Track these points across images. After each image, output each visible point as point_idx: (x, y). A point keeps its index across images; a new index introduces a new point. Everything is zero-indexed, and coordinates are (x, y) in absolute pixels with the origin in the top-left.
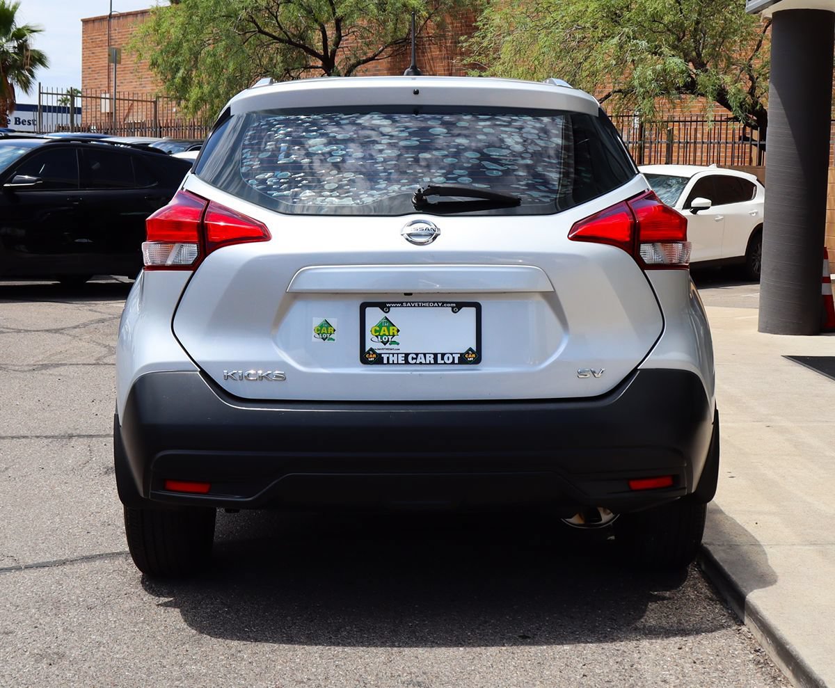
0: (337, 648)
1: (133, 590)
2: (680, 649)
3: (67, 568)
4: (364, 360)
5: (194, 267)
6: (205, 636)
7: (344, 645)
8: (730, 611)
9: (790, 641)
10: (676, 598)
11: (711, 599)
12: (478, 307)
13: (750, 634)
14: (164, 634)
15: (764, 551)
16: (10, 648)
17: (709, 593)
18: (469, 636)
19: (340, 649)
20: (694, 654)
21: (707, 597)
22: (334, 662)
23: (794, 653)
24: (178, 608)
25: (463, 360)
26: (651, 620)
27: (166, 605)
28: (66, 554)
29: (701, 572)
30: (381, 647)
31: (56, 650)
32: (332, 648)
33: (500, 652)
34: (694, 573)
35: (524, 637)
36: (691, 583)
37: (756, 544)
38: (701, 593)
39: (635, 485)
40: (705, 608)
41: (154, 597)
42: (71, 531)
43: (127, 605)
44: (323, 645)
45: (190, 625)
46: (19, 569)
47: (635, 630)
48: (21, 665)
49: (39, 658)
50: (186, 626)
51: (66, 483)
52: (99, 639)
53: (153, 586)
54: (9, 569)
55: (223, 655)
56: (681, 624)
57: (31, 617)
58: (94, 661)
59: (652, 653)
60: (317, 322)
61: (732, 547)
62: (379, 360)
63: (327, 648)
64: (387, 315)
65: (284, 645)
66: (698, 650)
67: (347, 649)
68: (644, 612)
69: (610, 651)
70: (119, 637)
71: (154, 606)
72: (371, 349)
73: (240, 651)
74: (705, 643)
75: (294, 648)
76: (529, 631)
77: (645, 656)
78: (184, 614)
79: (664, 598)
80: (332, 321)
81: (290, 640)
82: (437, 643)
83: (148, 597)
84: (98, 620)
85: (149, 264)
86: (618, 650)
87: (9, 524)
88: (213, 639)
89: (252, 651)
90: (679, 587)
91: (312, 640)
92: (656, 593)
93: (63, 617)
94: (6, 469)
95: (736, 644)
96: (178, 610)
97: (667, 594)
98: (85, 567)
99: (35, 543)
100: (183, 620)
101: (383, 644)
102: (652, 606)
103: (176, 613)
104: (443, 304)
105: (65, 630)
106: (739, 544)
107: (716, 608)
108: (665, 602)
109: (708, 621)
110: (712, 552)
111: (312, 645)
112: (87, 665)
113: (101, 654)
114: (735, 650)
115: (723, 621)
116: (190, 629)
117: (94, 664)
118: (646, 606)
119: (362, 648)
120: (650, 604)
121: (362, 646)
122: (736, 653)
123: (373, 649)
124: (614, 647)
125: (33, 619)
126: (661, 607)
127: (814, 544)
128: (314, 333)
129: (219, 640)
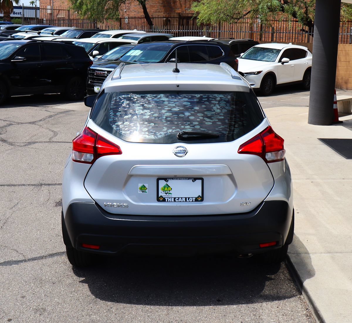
0: (148, 306)
1: (69, 273)
2: (278, 307)
3: (44, 261)
4: (158, 200)
5: (92, 163)
6: (98, 299)
7: (151, 305)
8: (297, 287)
9: (319, 310)
10: (276, 279)
11: (290, 280)
12: (202, 180)
13: (304, 300)
14: (83, 298)
15: (310, 257)
16: (25, 305)
17: (289, 277)
18: (198, 300)
19: (149, 307)
20: (283, 310)
21: (288, 279)
22: (147, 314)
23: (321, 316)
24: (87, 283)
25: (196, 200)
26: (267, 291)
27: (82, 282)
28: (43, 253)
29: (286, 264)
30: (165, 306)
31: (42, 307)
32: (146, 306)
33: (210, 309)
34: (283, 265)
35: (219, 301)
36: (282, 271)
37: (307, 253)
38: (286, 276)
39: (262, 246)
40: (287, 285)
41: (77, 277)
42: (44, 239)
43: (68, 282)
44: (143, 305)
45: (92, 293)
46: (25, 261)
47: (261, 297)
48: (29, 315)
49: (36, 311)
50: (90, 294)
51: (41, 212)
52: (58, 301)
53: (77, 271)
54: (21, 261)
55: (105, 310)
56: (278, 293)
57: (32, 288)
58: (57, 313)
59: (267, 310)
60: (140, 185)
61: (298, 254)
62: (164, 200)
63: (144, 306)
64: (167, 183)
65: (128, 304)
66: (284, 308)
67: (152, 307)
68: (264, 286)
69: (251, 308)
70: (66, 300)
71: (78, 282)
72: (161, 196)
73: (111, 308)
74: (287, 304)
75: (132, 306)
76: (220, 297)
77: (264, 311)
78: (89, 287)
79: (271, 279)
80: (146, 185)
81: (130, 302)
82: (186, 304)
83: (75, 277)
84: (57, 290)
86: (254, 308)
87: (20, 235)
88: (101, 301)
89: (116, 308)
90: (277, 273)
91: (138, 302)
92: (268, 276)
93: (44, 288)
94: (18, 203)
95: (299, 305)
96: (87, 285)
97: (273, 277)
98: (50, 260)
99: (31, 246)
100: (89, 290)
101: (165, 305)
102: (267, 283)
103: (86, 286)
104: (189, 178)
105: (45, 295)
106: (300, 252)
107: (291, 285)
108: (272, 281)
109: (288, 292)
110: (290, 257)
111: (138, 305)
112: (54, 315)
113: (59, 309)
114: (298, 308)
115: (294, 293)
116: (92, 295)
117: (57, 314)
118: (265, 284)
119: (157, 306)
120: (266, 282)
121: (158, 305)
122: (299, 310)
123: (161, 307)
124: (253, 306)
125: (32, 289)
126: (270, 284)
128: (139, 190)
129: (104, 301)
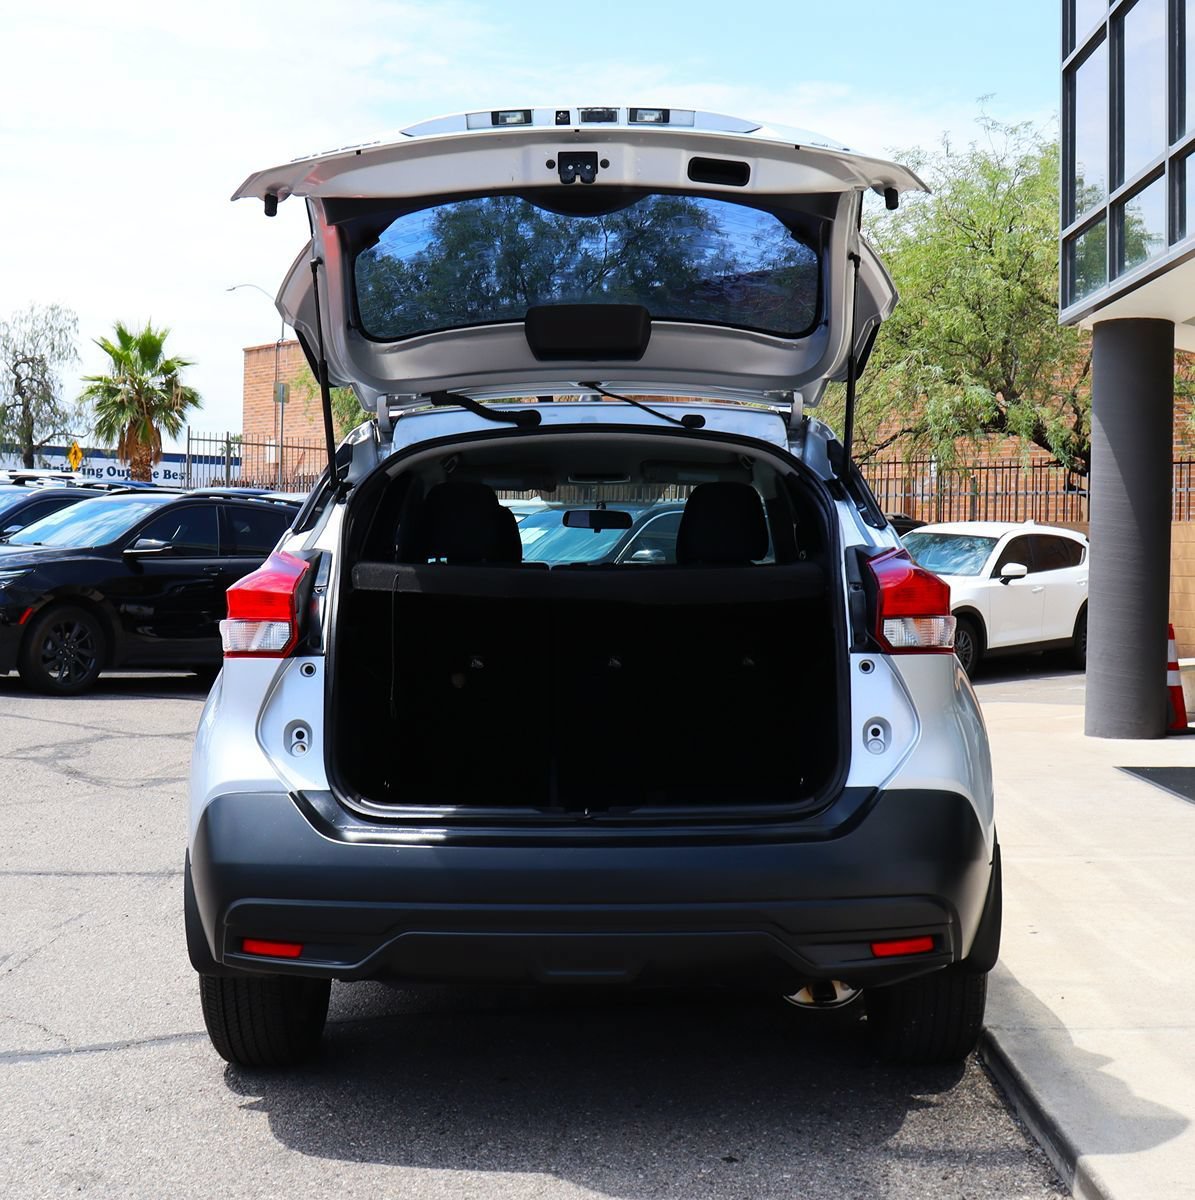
0: (470, 1173)
1: (211, 1085)
2: (945, 1178)
3: (130, 1054)
6: (295, 1152)
7: (481, 1169)
8: (1019, 1124)
9: (1097, 1171)
10: (946, 1104)
11: (995, 1106)
13: (1045, 1158)
14: (241, 1148)
15: (1070, 1037)
16: (32, 1164)
17: (992, 1098)
18: (654, 1158)
19: (474, 1174)
20: (965, 1187)
21: (989, 1103)
22: (464, 1193)
23: (1102, 1190)
24: (266, 1111)
26: (909, 1136)
27: (251, 1107)
28: (135, 1034)
29: (983, 1066)
30: (531, 1172)
31: (91, 1169)
32: (465, 1172)
33: (693, 1181)
34: (973, 1067)
36: (969, 1083)
37: (1060, 1027)
38: (982, 1097)
39: (879, 949)
40: (985, 1119)
41: (236, 1095)
42: (146, 1001)
43: (199, 1107)
44: (453, 1168)
45: (278, 1136)
46: (67, 1052)
47: (885, 1150)
48: (40, 1189)
49: (66, 1179)
50: (272, 1138)
51: (153, 936)
52: (152, 1153)
53: (240, 1079)
54: (54, 1053)
55: (314, 1180)
56: (950, 1142)
57: (69, 1121)
58: (140, 1186)
59: (904, 1185)
61: (1028, 1031)
63: (458, 1172)
65: (399, 1167)
66: (970, 1182)
67: (485, 1175)
68: (900, 1124)
69: (846, 1181)
70: (179, 1152)
71: (235, 1108)
73: (338, 1176)
74: (981, 1170)
75: (413, 1171)
76: (738, 1150)
77: (895, 1189)
78: (272, 1120)
79: (929, 1105)
81: (409, 1161)
82: (608, 1167)
83: (229, 1096)
84: (156, 1125)
85: (230, 649)
86: (857, 1180)
87: (68, 989)
88: (305, 1156)
89: (355, 1175)
90: (950, 1088)
91: (439, 1160)
92: (919, 1097)
93: (111, 1121)
94: (80, 915)
95: (1024, 1172)
96: (266, 1114)
97: (934, 1098)
98: (154, 1051)
99: (96, 1017)
100: (269, 1129)
101: (535, 1169)
102: (912, 1115)
103: (262, 1117)
105: (108, 1140)
106: (1036, 1027)
107: (1000, 1118)
108: (931, 1110)
109: (988, 1137)
110: (997, 1038)
111: (437, 1168)
112: (129, 1190)
113: (150, 1175)
114: (1022, 1181)
115: (1009, 1138)
116: (277, 1141)
117: (138, 1190)
118: (904, 1116)
119: (504, 1174)
120: (909, 1112)
121: (505, 1171)
122: (1024, 1185)
123: (519, 1175)
124: (853, 1176)
125: (70, 1124)
126: (923, 1118)
127: (1143, 1028)
129: (314, 1158)
